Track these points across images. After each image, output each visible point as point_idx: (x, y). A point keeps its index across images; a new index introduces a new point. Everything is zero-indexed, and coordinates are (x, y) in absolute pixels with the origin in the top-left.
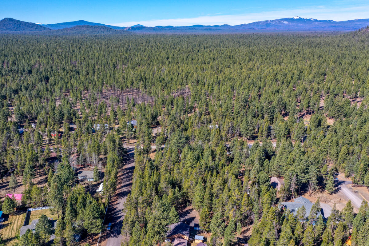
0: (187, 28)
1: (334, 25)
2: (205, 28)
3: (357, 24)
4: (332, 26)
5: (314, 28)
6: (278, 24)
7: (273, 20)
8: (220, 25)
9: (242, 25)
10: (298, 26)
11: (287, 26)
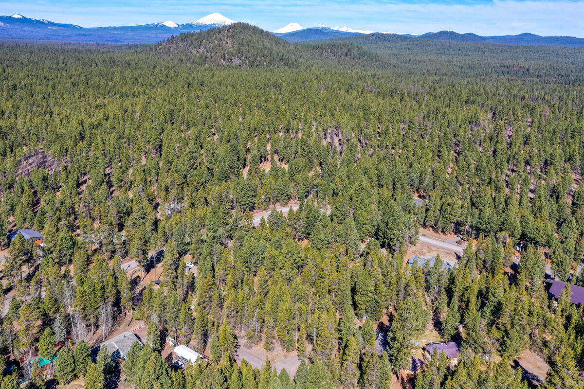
4: (80, 35)
10: (24, 31)
11: (3, 29)
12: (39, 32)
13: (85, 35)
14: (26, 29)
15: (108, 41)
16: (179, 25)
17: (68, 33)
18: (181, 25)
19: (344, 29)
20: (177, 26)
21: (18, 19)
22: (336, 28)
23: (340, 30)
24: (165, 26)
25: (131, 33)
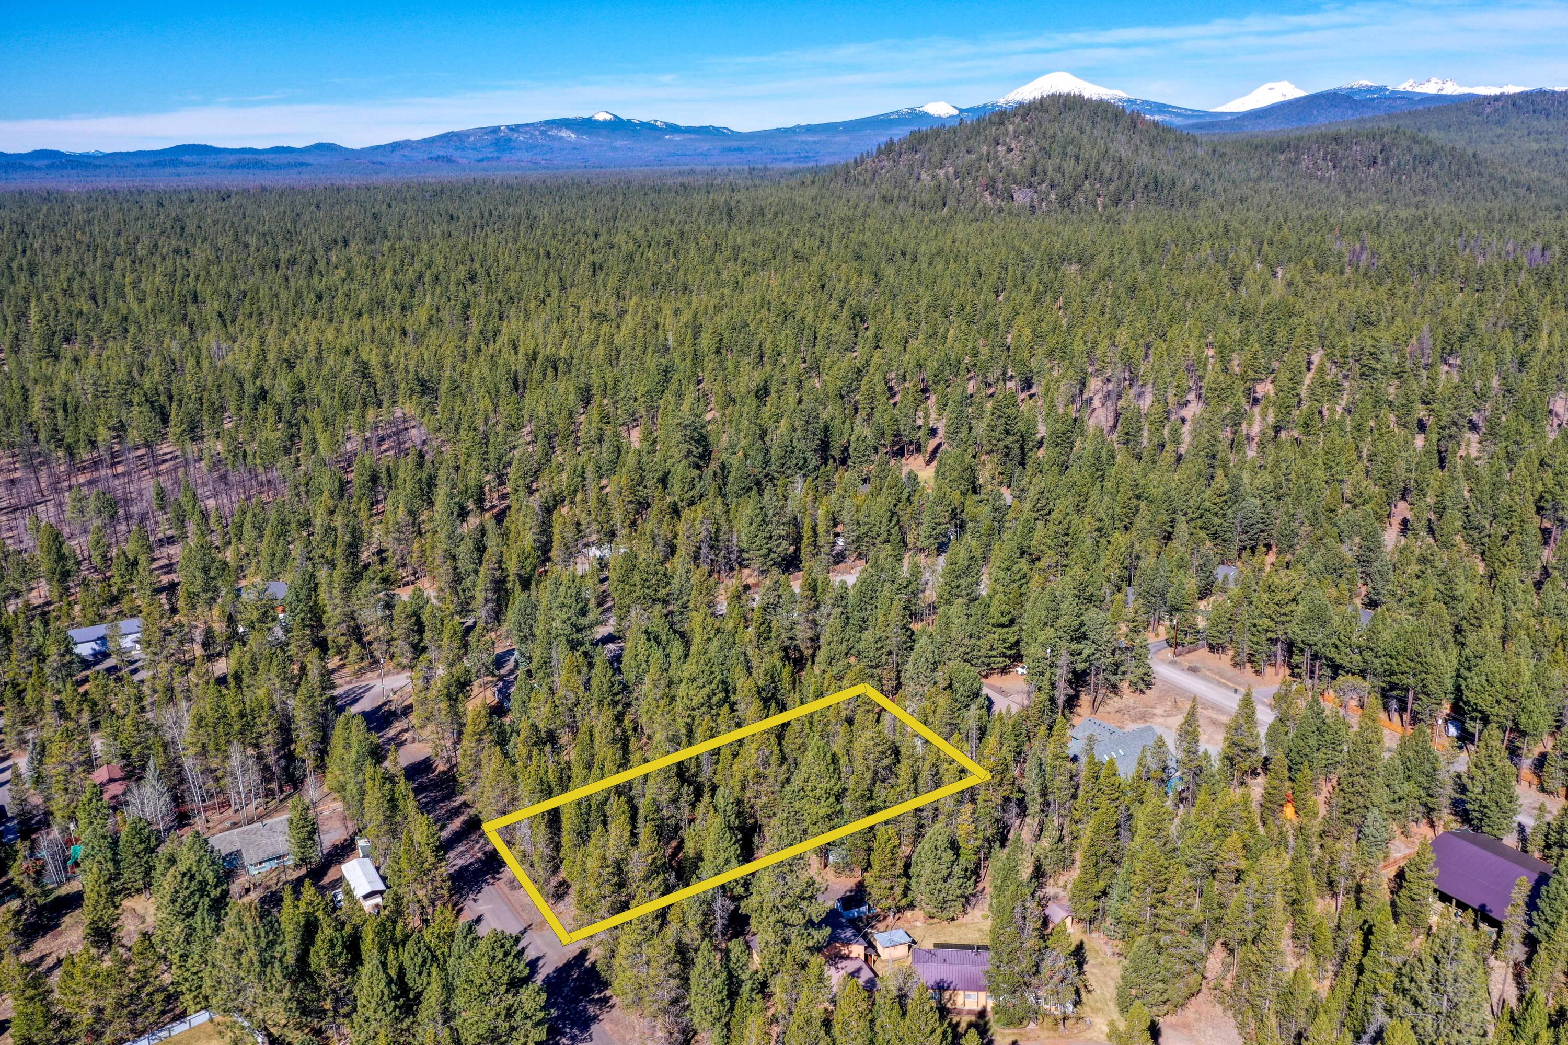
0: (145, 161)
1: (735, 144)
2: (233, 158)
3: (806, 143)
4: (729, 150)
5: (674, 155)
6: (541, 140)
7: (518, 126)
8: (299, 144)
9: (395, 146)
10: (615, 149)
11: (575, 148)
12: (647, 150)
13: (740, 149)
14: (619, 143)
15: (789, 160)
16: (961, 110)
17: (704, 147)
18: (967, 110)
19: (1431, 88)
20: (956, 112)
21: (605, 124)
22: (1405, 86)
23: (1418, 90)
24: (926, 114)
25: (844, 138)
